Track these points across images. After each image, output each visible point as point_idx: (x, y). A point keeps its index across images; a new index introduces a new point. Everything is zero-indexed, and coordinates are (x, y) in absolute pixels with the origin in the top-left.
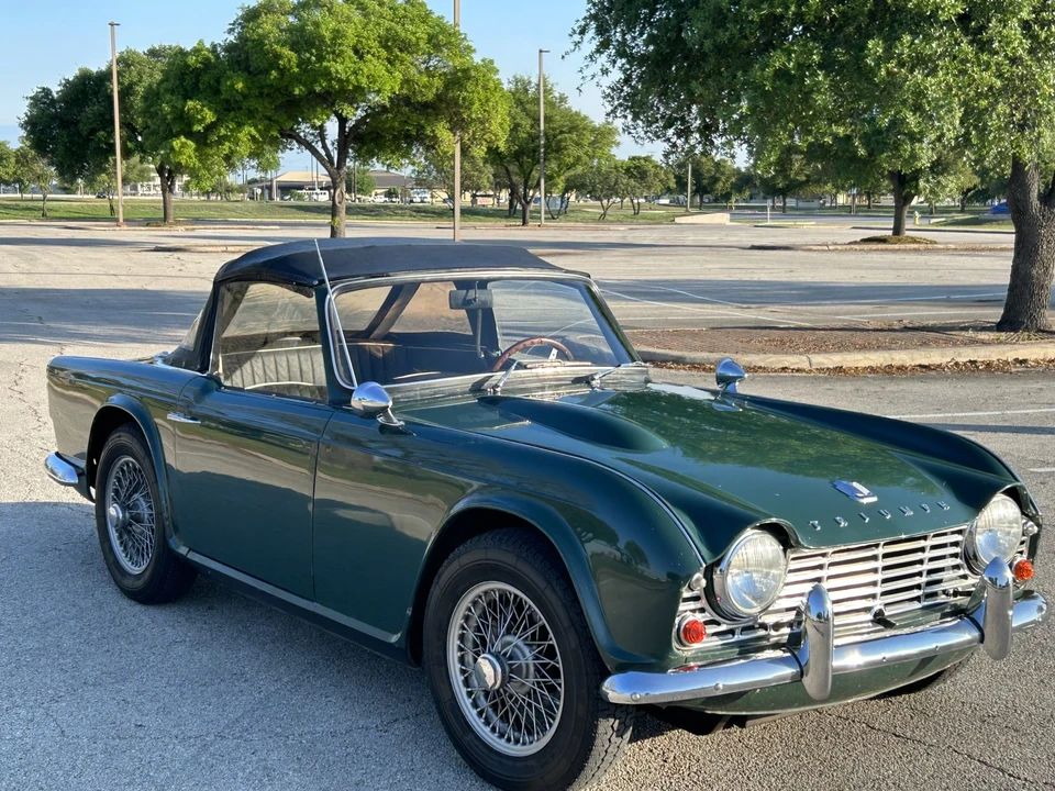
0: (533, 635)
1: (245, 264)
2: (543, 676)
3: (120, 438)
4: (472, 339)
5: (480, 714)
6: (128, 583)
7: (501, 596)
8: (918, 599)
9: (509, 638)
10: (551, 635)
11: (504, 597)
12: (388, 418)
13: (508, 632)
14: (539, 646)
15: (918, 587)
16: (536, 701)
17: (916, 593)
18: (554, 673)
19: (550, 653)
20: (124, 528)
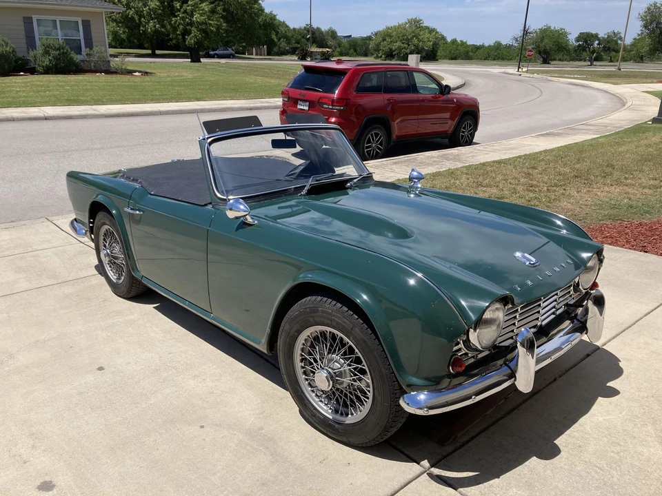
2: (356, 375)
7: (321, 333)
8: (553, 313)
10: (356, 350)
11: (323, 334)
13: (329, 353)
14: (350, 358)
15: (555, 307)
19: (358, 361)
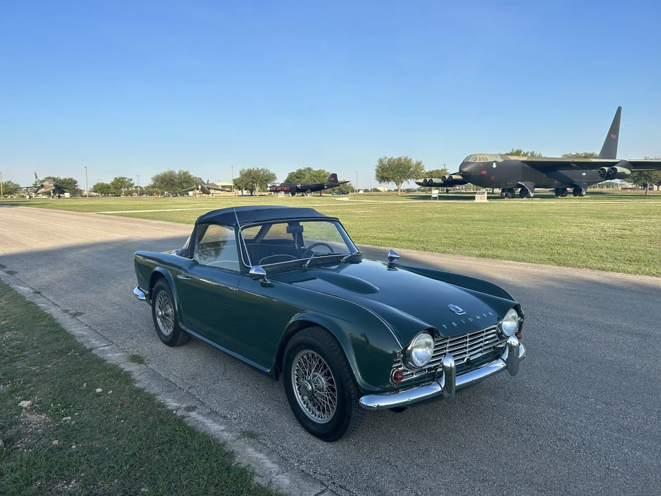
0: (325, 373)
1: (209, 216)
3: (159, 283)
4: (294, 242)
5: (304, 403)
6: (165, 339)
8: (481, 352)
9: (316, 373)
12: (265, 280)
15: (481, 347)
16: (326, 401)
17: (481, 349)
18: (333, 390)
20: (162, 317)
